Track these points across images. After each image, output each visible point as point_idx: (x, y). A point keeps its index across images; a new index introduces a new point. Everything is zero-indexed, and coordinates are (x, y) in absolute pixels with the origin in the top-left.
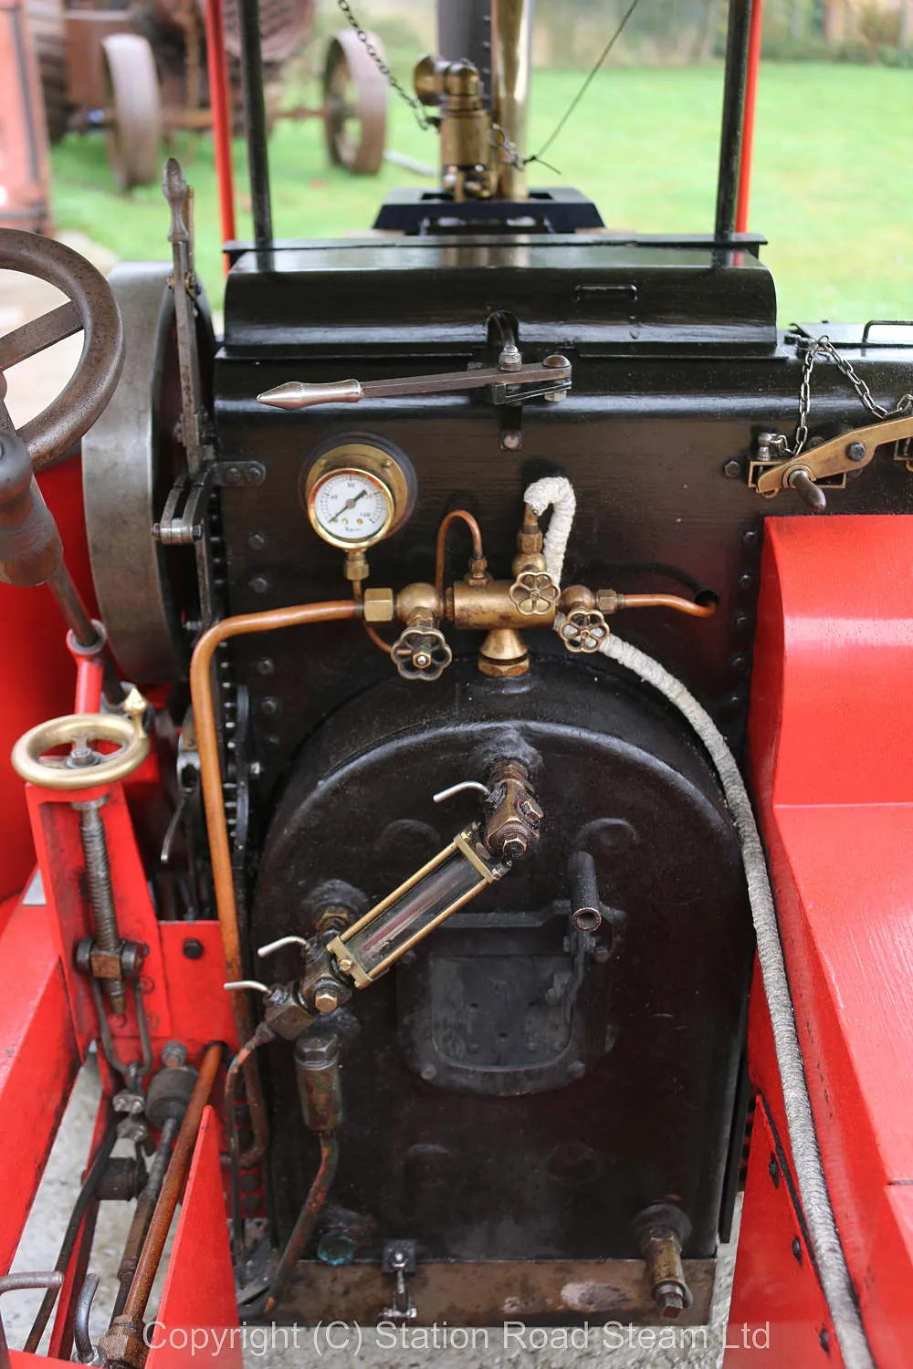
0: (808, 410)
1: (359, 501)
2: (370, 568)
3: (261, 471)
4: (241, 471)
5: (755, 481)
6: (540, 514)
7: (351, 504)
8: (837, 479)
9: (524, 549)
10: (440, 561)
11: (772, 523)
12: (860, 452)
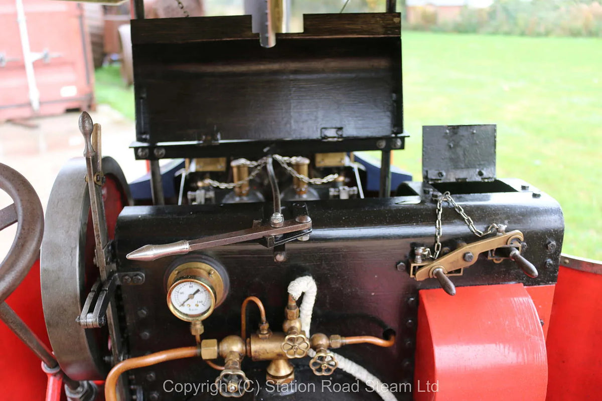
0: (441, 234)
1: (195, 296)
2: (205, 328)
3: (142, 277)
4: (132, 278)
5: (414, 274)
6: (297, 299)
7: (191, 296)
8: (458, 271)
9: (289, 318)
10: (244, 322)
11: (423, 293)
12: (471, 257)
